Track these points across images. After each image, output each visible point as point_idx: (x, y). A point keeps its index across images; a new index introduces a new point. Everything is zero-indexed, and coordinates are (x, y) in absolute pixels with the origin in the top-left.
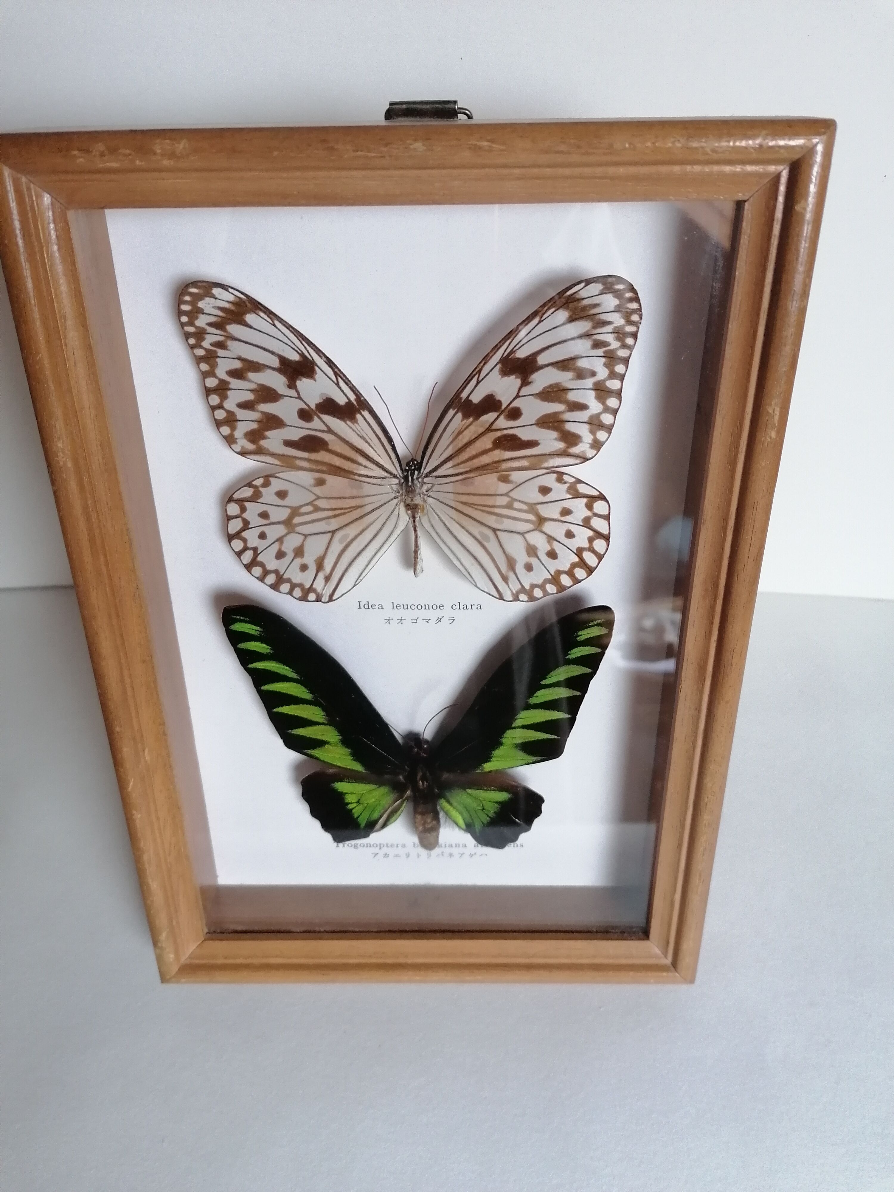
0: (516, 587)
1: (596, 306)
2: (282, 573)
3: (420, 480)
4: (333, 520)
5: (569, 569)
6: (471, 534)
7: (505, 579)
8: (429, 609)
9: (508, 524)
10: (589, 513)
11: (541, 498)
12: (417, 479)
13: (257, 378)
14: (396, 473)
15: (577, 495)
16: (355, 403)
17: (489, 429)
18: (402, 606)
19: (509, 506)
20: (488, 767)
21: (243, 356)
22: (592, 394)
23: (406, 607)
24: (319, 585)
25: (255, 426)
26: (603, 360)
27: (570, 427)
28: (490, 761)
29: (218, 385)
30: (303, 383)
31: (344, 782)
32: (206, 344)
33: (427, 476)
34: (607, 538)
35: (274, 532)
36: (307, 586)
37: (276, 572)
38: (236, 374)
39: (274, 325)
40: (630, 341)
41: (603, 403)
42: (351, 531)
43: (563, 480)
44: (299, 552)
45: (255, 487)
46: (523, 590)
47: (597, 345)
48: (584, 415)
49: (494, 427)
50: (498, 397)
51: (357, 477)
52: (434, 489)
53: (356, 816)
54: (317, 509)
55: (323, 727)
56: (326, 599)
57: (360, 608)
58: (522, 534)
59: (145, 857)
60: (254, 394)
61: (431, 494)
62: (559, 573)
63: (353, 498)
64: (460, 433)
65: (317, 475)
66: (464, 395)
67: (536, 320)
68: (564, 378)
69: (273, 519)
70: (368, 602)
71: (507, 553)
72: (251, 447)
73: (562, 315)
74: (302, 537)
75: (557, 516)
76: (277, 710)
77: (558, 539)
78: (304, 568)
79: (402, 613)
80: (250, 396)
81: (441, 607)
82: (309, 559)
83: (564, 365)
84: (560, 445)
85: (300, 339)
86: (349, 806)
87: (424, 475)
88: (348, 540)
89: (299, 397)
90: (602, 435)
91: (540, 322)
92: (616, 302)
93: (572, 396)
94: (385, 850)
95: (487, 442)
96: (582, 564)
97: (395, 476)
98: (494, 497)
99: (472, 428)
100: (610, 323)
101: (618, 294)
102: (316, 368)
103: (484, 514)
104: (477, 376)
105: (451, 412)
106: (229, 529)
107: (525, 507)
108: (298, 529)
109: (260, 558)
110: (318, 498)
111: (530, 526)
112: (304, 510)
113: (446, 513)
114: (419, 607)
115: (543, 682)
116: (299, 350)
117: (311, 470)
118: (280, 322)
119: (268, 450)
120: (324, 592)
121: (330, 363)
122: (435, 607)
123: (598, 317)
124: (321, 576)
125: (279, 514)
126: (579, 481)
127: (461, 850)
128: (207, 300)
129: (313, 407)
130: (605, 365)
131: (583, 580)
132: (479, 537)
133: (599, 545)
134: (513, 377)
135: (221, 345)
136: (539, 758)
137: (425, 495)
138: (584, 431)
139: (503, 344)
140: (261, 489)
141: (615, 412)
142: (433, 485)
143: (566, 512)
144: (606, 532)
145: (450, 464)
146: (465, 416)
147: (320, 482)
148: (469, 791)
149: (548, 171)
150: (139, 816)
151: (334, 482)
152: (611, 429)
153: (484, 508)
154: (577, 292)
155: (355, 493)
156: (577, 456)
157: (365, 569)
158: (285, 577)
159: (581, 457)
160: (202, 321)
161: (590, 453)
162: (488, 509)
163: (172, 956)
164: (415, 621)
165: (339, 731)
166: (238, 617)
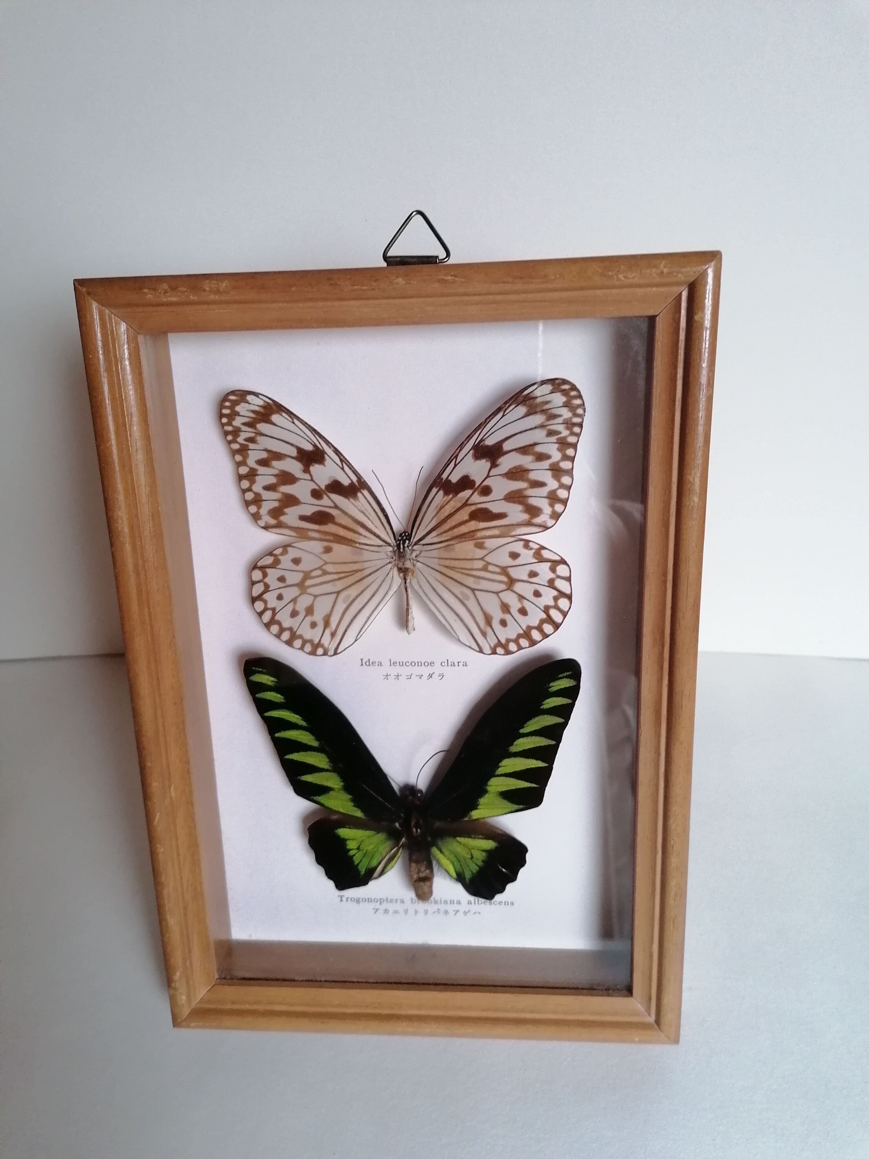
0: (493, 642)
1: (547, 403)
2: (295, 630)
3: (410, 548)
4: (338, 582)
5: (539, 625)
6: (453, 594)
7: (484, 634)
8: (421, 665)
9: (484, 585)
10: (552, 576)
11: (511, 562)
12: (408, 547)
13: (279, 465)
14: (390, 542)
15: (542, 560)
16: (357, 484)
17: (466, 504)
18: (398, 664)
19: (485, 569)
20: (475, 814)
21: (269, 448)
22: (549, 473)
23: (401, 664)
24: (326, 640)
25: (276, 504)
26: (557, 446)
27: (533, 501)
28: (476, 809)
29: (249, 472)
30: (315, 469)
31: (346, 828)
32: (240, 440)
33: (416, 543)
34: (569, 597)
35: (289, 593)
36: (316, 641)
37: (290, 629)
38: (263, 463)
39: (293, 423)
40: (576, 430)
41: (559, 481)
42: (353, 592)
43: (529, 546)
44: (310, 611)
45: (275, 556)
46: (499, 644)
47: (551, 433)
48: (544, 491)
49: (469, 502)
50: (472, 478)
51: (357, 545)
52: (422, 555)
53: (356, 863)
54: (325, 573)
55: (328, 773)
56: (331, 653)
57: (362, 665)
58: (497, 593)
59: (165, 892)
60: (276, 478)
61: (419, 559)
62: (530, 628)
63: (355, 562)
64: (442, 507)
65: (326, 544)
66: (444, 476)
67: (501, 414)
68: (526, 461)
69: (289, 582)
70: (369, 659)
71: (484, 610)
72: (273, 522)
73: (522, 410)
74: (313, 598)
75: (525, 577)
76: (287, 757)
77: (527, 598)
78: (313, 625)
79: (397, 670)
80: (273, 480)
81: (432, 664)
82: (318, 617)
83: (524, 450)
84: (526, 517)
85: (314, 433)
86: (350, 852)
87: (413, 544)
88: (351, 599)
89: (312, 480)
90: (559, 508)
91: (503, 416)
92: (564, 399)
93: (532, 476)
94: (385, 905)
95: (464, 515)
96: (550, 620)
97: (389, 545)
98: (472, 561)
99: (452, 503)
100: (560, 416)
101: (565, 393)
102: (326, 456)
103: (464, 576)
104: (454, 460)
105: (434, 490)
106: (253, 592)
107: (498, 570)
108: (310, 590)
109: (277, 617)
110: (326, 563)
111: (503, 587)
112: (314, 574)
113: (433, 576)
114: (413, 664)
115: (522, 731)
116: (313, 441)
117: (321, 540)
118: (298, 420)
119: (286, 524)
120: (330, 647)
121: (337, 452)
122: (426, 664)
123: (550, 411)
124: (328, 632)
125: (293, 578)
126: (543, 548)
127: (456, 907)
128: (243, 404)
129: (323, 487)
130: (558, 449)
131: (550, 635)
132: (460, 596)
133: (563, 603)
134: (483, 461)
135: (252, 440)
136: (521, 806)
137: (414, 560)
138: (544, 504)
139: (475, 434)
140: (280, 557)
141: (568, 488)
142: (421, 552)
143: (533, 574)
144: (568, 592)
145: (434, 534)
146: (446, 493)
147: (328, 550)
148: (459, 839)
149: (499, 297)
150: (162, 850)
151: (340, 551)
152: (567, 502)
153: (463, 571)
154: (531, 392)
155: (355, 558)
156: (540, 526)
157: (364, 625)
158: (298, 633)
159: (543, 526)
160: (238, 422)
161: (550, 523)
162: (467, 572)
163: (184, 998)
164: (410, 677)
165: (341, 777)
166: (257, 669)
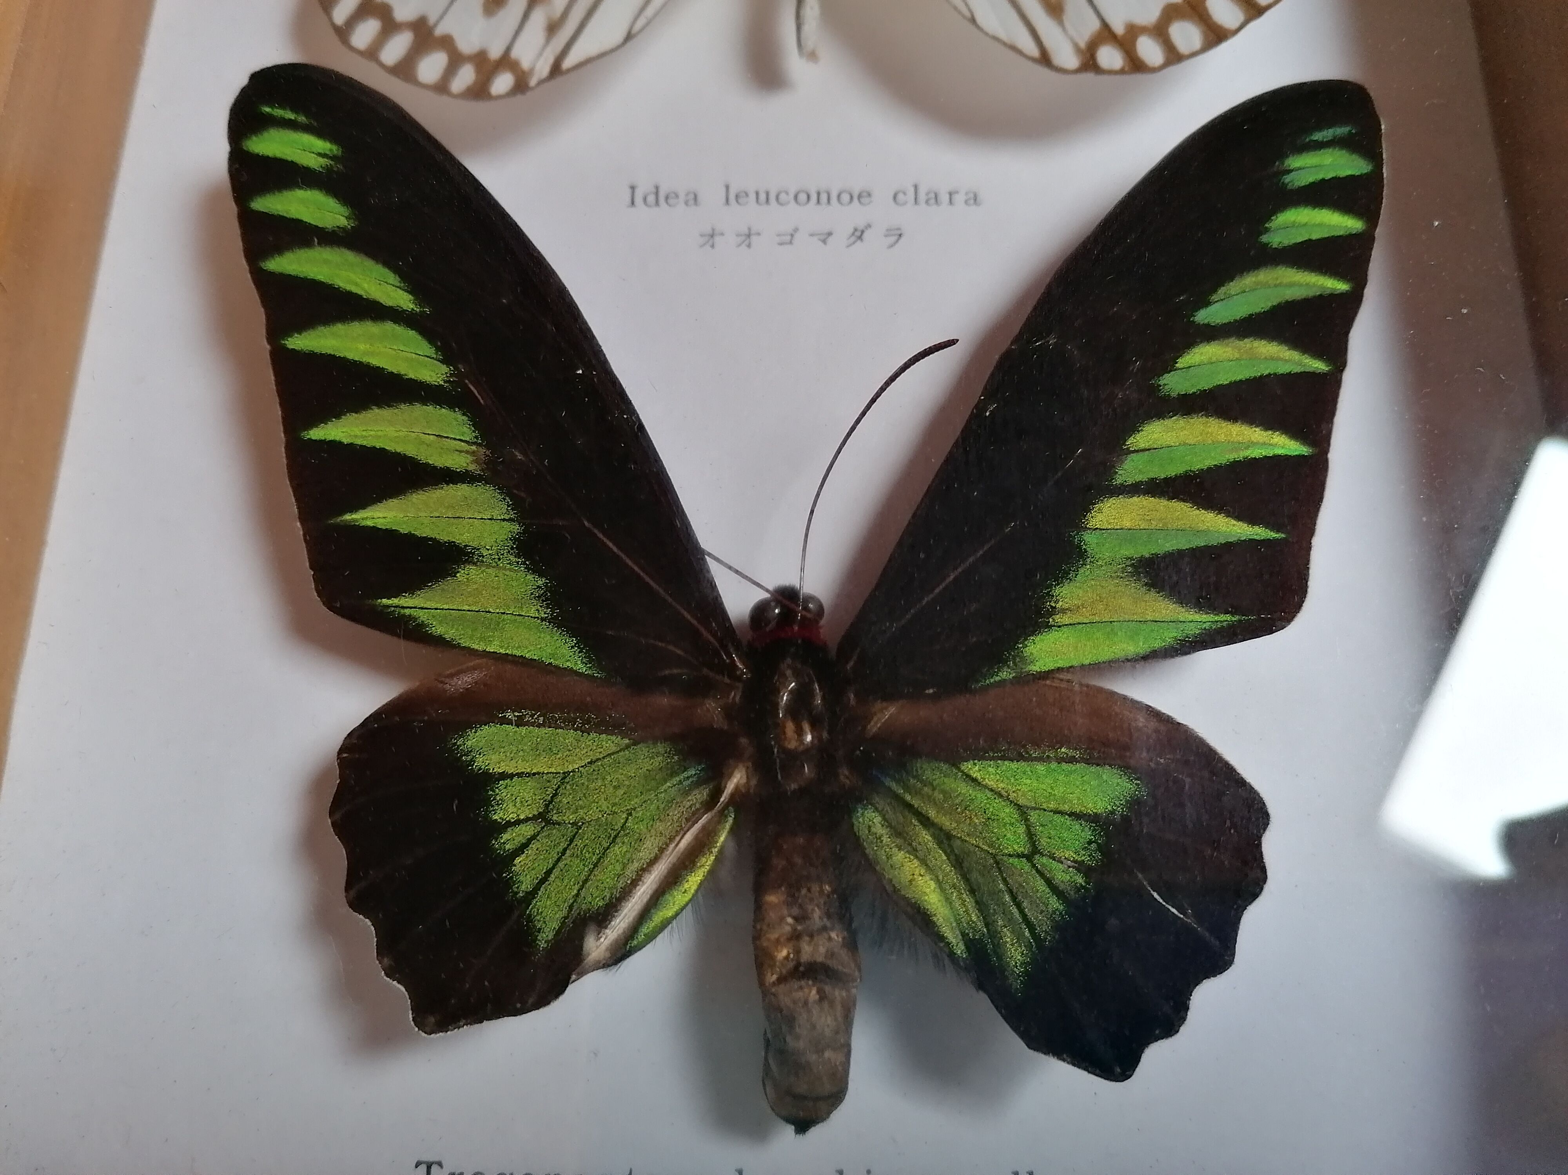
0: (1086, 27)
7: (1054, 10)
8: (828, 202)
18: (753, 196)
23: (765, 198)
24: (528, 51)
31: (505, 721)
36: (495, 53)
46: (1106, 34)
53: (525, 884)
55: (463, 490)
57: (633, 203)
70: (657, 188)
76: (317, 433)
78: (495, 3)
79: (749, 216)
81: (864, 196)
86: (505, 837)
114: (803, 197)
115: (1203, 316)
120: (538, 66)
122: (845, 197)
124: (538, 19)
148: (974, 769)
158: (439, 31)
164: (789, 238)
165: (517, 505)
166: (278, 112)
